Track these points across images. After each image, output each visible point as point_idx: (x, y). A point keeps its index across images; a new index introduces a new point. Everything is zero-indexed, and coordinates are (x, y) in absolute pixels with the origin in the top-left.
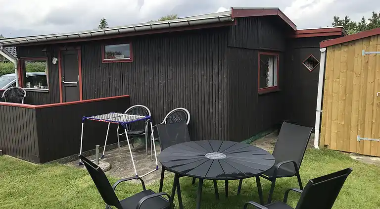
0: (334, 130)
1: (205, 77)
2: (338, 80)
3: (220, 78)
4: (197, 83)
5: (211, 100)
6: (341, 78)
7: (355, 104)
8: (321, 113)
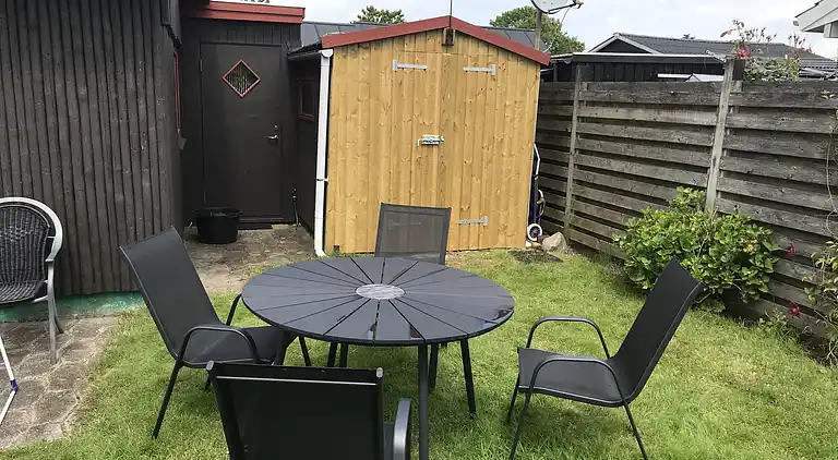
0: (350, 215)
1: (93, 105)
2: (355, 116)
3: (142, 107)
4: (62, 120)
5: (117, 167)
6: (360, 111)
7: (383, 161)
8: (326, 183)
